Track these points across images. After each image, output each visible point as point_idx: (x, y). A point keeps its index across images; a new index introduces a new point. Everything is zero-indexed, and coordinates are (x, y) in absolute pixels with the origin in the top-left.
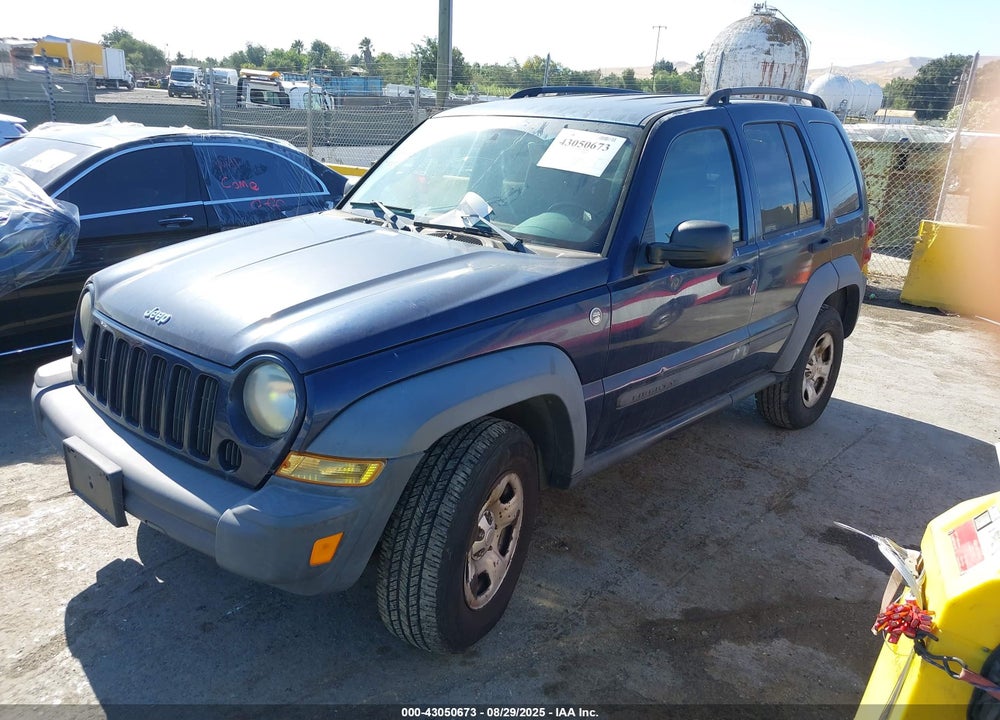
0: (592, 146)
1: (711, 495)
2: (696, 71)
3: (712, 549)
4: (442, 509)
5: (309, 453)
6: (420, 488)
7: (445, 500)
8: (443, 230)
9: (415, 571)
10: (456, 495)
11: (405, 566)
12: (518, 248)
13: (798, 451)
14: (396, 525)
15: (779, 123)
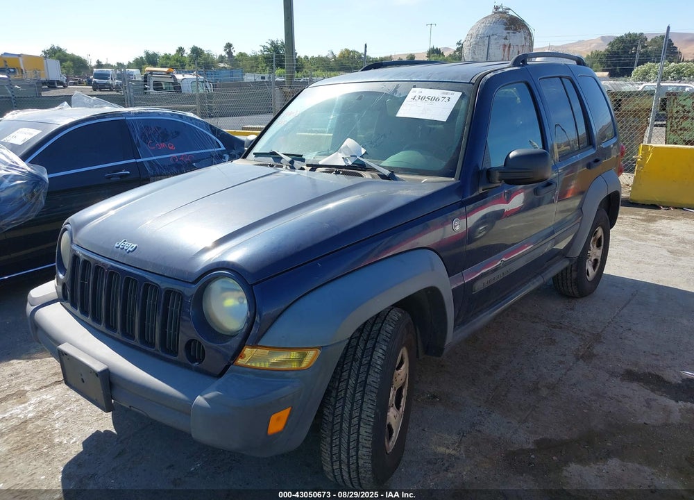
0: (437, 99)
1: (534, 351)
2: (457, 53)
3: (544, 392)
4: (370, 379)
5: (260, 346)
6: (349, 364)
7: (371, 372)
8: (330, 168)
9: (353, 430)
10: (379, 367)
11: (345, 426)
12: (391, 177)
13: (587, 314)
14: (334, 394)
15: (560, 77)
